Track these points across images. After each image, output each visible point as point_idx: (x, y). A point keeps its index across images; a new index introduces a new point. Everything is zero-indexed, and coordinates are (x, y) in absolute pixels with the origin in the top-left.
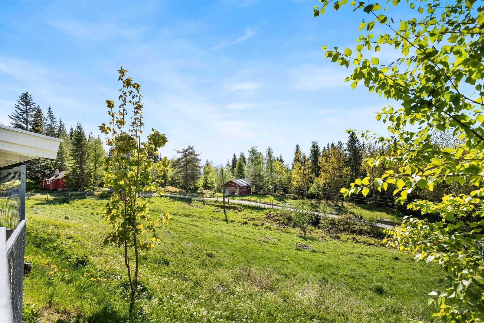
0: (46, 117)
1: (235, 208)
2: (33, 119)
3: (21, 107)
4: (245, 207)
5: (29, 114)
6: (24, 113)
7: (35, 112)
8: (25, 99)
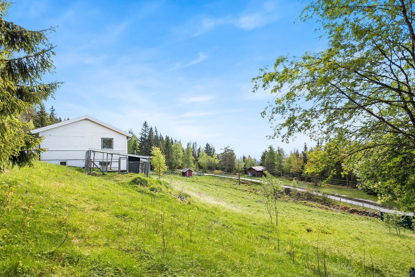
0: (154, 131)
1: (247, 184)
2: (148, 134)
3: (144, 129)
4: (253, 182)
5: (147, 131)
6: (145, 131)
7: (149, 131)
8: (145, 125)
